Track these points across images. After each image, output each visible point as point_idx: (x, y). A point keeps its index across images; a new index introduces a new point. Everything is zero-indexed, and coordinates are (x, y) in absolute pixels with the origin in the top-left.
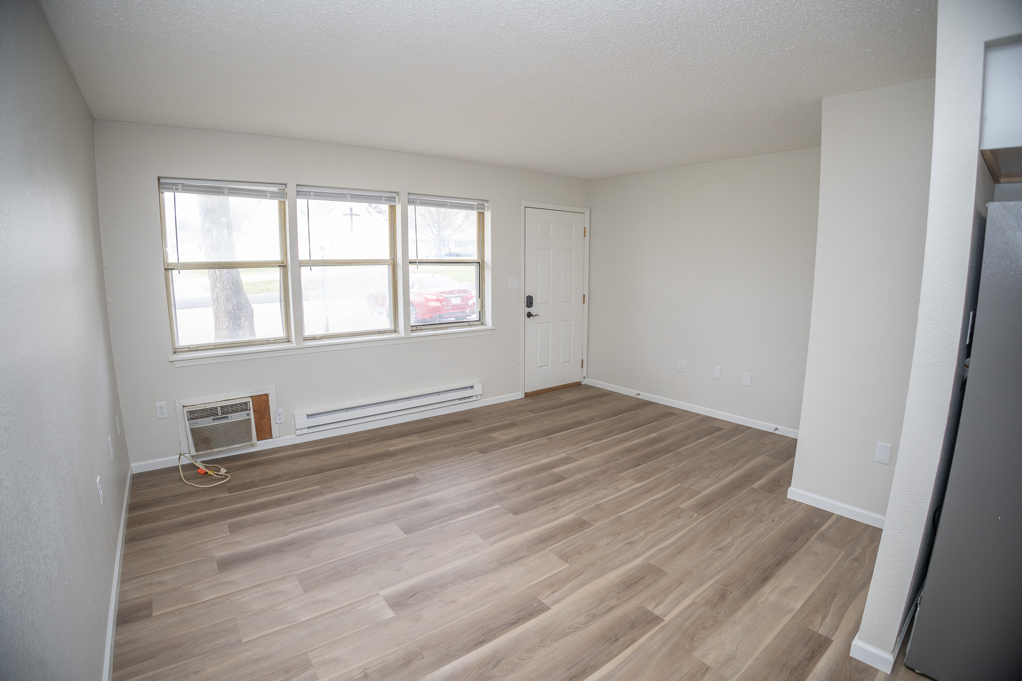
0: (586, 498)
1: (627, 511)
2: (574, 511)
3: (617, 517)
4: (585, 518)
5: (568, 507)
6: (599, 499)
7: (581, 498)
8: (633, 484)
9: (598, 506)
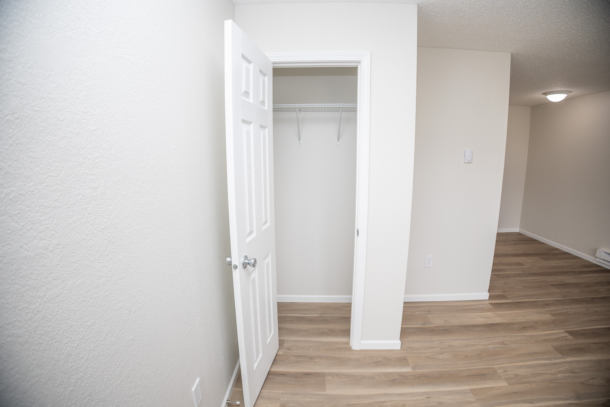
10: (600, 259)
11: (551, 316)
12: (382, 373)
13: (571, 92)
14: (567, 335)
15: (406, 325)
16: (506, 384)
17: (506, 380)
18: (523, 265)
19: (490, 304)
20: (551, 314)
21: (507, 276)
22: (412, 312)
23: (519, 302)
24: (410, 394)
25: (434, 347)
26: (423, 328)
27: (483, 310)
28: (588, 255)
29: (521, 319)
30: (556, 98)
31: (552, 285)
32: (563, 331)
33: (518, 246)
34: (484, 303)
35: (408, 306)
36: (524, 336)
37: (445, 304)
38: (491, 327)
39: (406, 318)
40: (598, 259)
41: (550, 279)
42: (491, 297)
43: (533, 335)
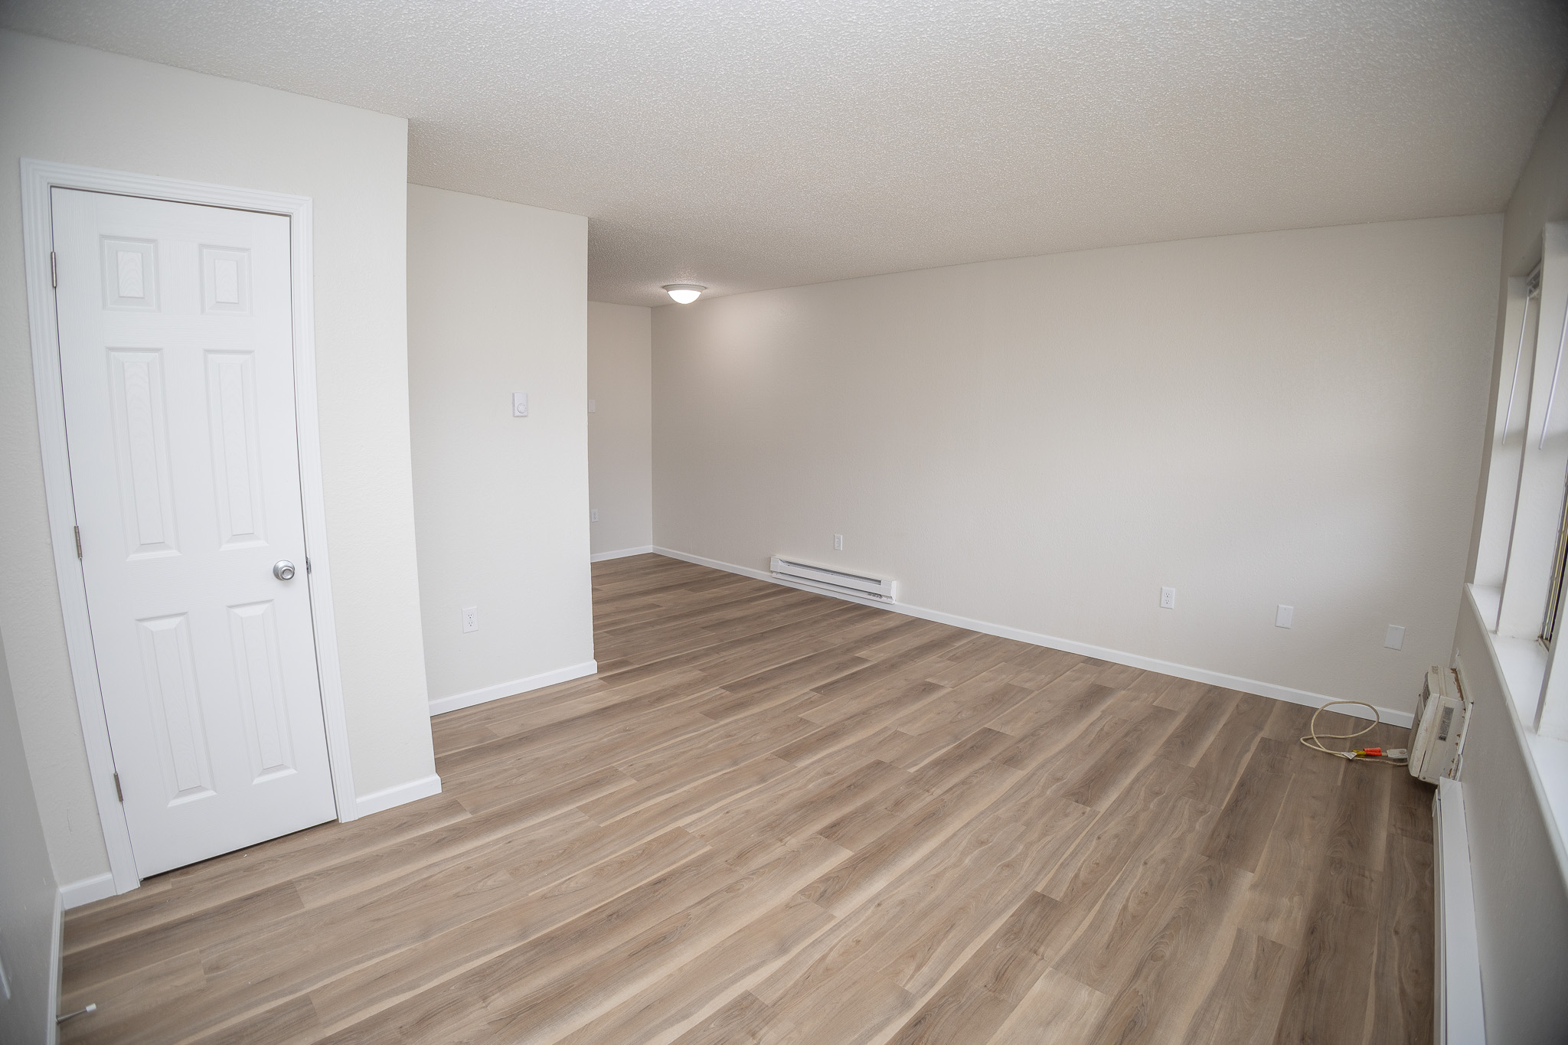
0: (780, 792)
1: (720, 773)
2: (799, 772)
3: (737, 765)
4: (783, 762)
5: (808, 777)
6: (761, 791)
7: (788, 793)
8: (690, 825)
9: (763, 780)
10: (777, 573)
11: (699, 672)
12: (414, 838)
13: (706, 288)
14: (723, 691)
15: (446, 751)
16: (634, 781)
17: (633, 776)
18: (658, 606)
19: (601, 679)
20: (700, 670)
21: (631, 630)
22: (454, 728)
23: (649, 665)
24: (476, 849)
25: (506, 770)
26: (479, 748)
27: (589, 691)
28: (762, 570)
29: (653, 689)
30: (684, 297)
31: (703, 628)
32: (718, 687)
33: (650, 576)
34: (589, 680)
35: (439, 721)
36: (658, 710)
37: (519, 700)
38: (604, 713)
39: (439, 743)
40: (774, 575)
41: (701, 619)
42: (600, 669)
43: (672, 706)
